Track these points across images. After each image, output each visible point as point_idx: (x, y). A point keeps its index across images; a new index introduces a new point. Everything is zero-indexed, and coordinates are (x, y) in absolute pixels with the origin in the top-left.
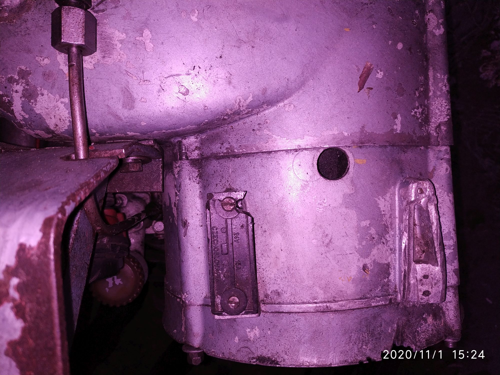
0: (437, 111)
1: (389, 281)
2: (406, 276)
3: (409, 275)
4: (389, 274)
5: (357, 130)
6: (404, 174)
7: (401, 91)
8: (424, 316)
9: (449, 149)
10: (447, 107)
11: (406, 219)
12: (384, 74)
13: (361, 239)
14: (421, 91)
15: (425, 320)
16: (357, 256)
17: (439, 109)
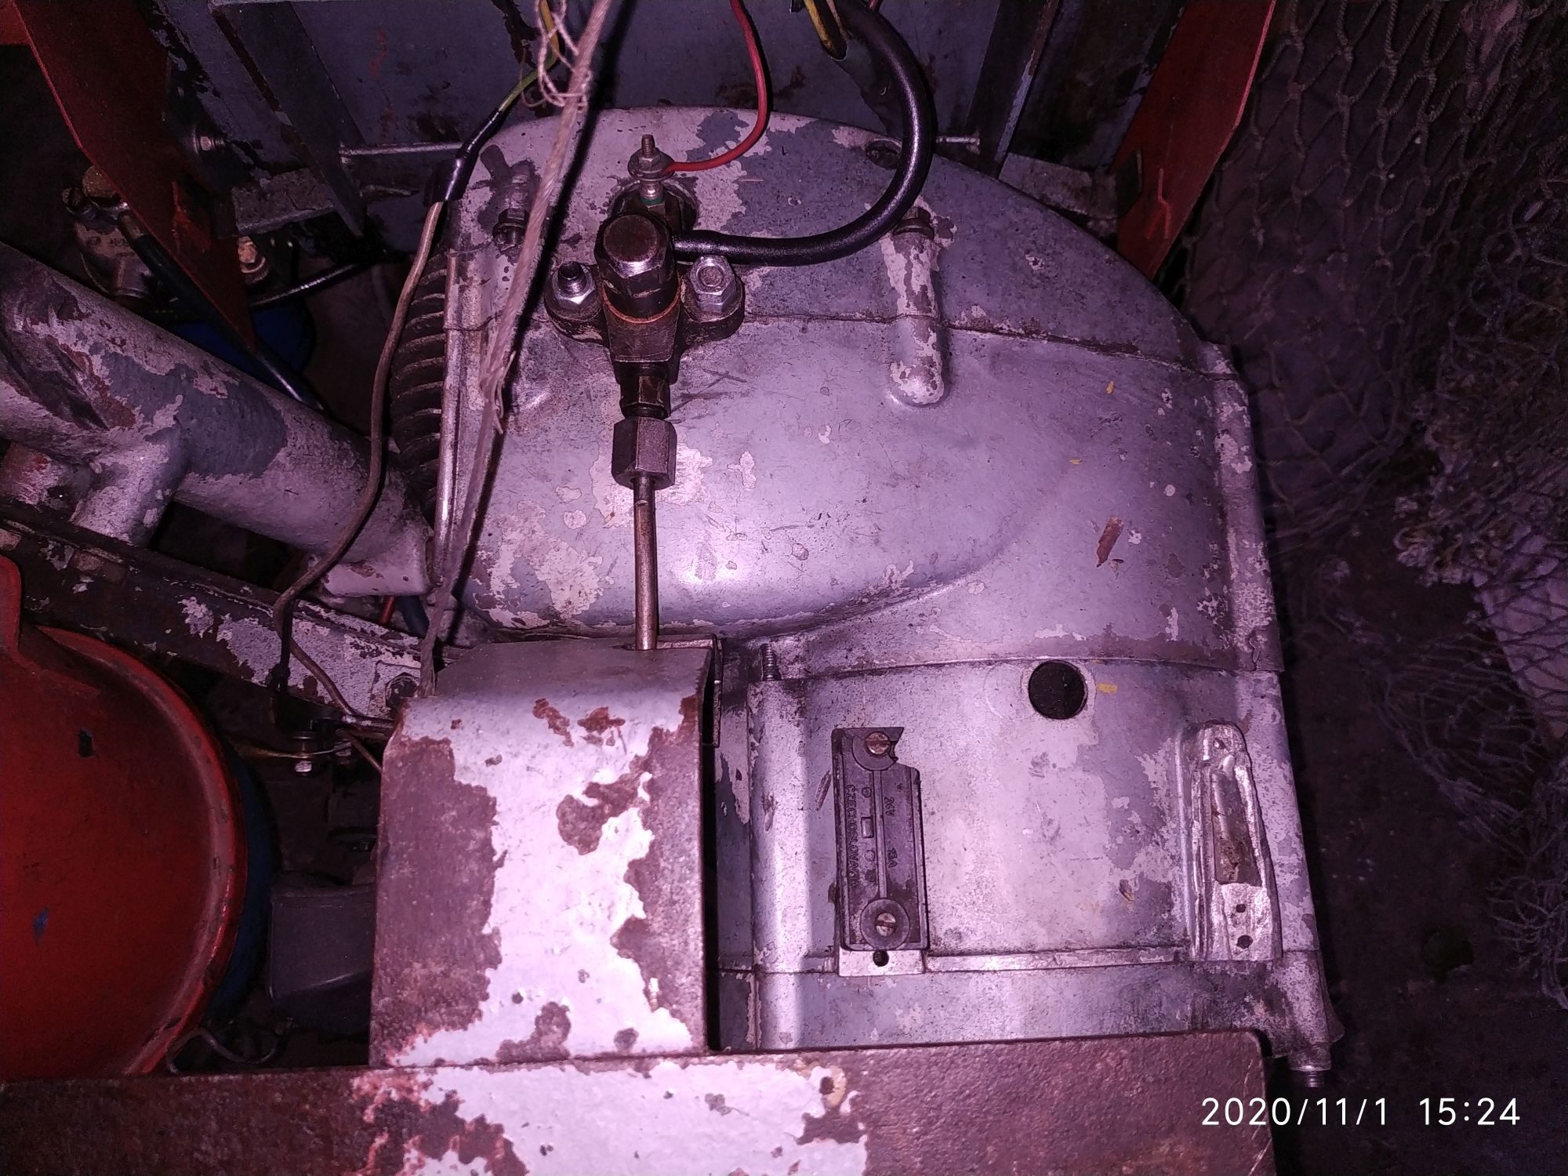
0: (1248, 607)
1: (1172, 918)
2: (1204, 909)
3: (1209, 906)
4: (1171, 905)
5: (1100, 632)
6: (1189, 718)
7: (1176, 568)
8: (1247, 999)
9: (1276, 679)
10: (1266, 601)
11: (1195, 797)
12: (1144, 538)
13: (1114, 832)
14: (1215, 571)
15: (1250, 1009)
16: (1107, 864)
17: (1251, 604)
